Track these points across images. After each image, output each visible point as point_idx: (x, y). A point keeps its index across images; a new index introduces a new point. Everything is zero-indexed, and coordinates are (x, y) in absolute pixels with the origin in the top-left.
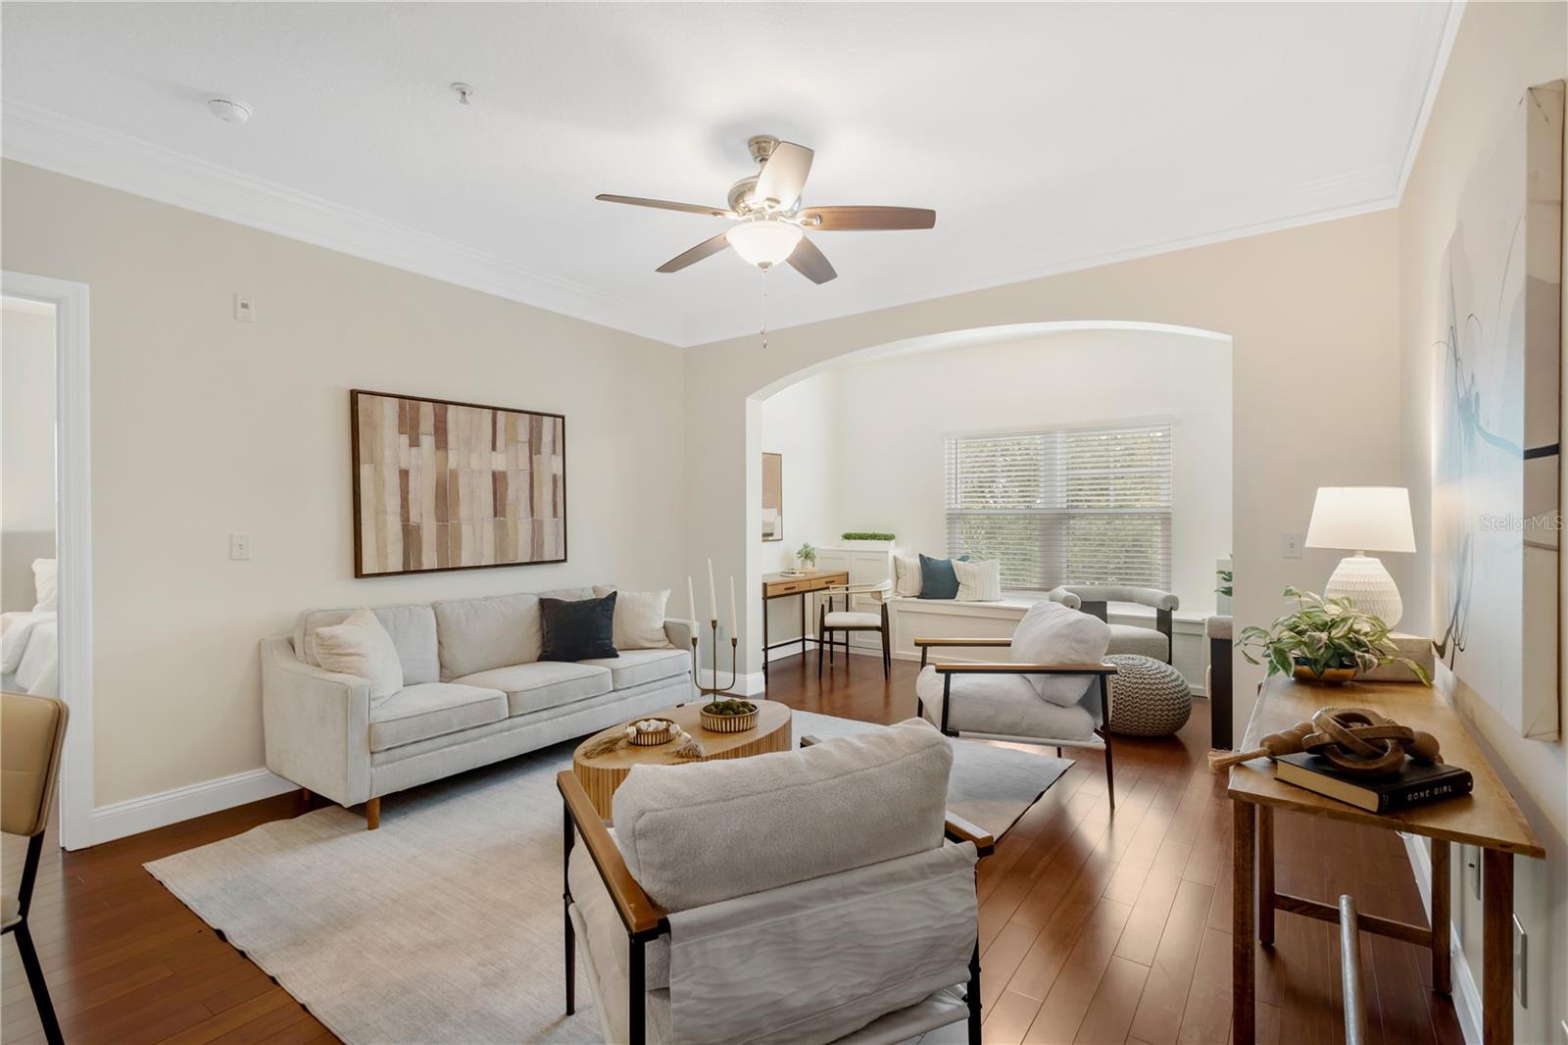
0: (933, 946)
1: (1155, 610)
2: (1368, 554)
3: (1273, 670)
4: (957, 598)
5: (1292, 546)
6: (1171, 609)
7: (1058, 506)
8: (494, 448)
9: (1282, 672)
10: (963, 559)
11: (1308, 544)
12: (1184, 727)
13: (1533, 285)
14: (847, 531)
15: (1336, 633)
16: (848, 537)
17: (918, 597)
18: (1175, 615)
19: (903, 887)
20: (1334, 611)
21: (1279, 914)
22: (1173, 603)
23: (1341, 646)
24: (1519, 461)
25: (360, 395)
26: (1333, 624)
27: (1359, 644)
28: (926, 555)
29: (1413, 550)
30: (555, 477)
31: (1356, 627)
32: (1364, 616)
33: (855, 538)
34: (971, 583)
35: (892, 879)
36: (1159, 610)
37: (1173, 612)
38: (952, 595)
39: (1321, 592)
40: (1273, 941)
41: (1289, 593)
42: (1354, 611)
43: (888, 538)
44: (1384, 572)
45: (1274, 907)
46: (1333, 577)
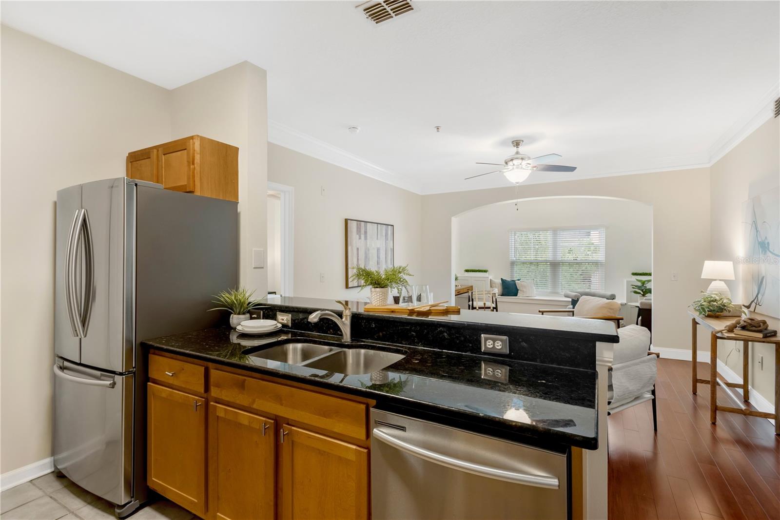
2: (720, 280)
4: (518, 295)
6: (613, 299)
7: (558, 259)
8: (377, 239)
10: (519, 280)
14: (467, 269)
15: (718, 303)
16: (467, 271)
17: (501, 296)
20: (716, 297)
21: (698, 385)
23: (720, 306)
25: (349, 221)
26: (716, 300)
27: (725, 306)
28: (504, 278)
29: (734, 279)
30: (391, 249)
31: (724, 301)
33: (471, 271)
34: (525, 290)
38: (516, 295)
40: (696, 392)
42: (722, 297)
43: (485, 271)
44: (725, 285)
45: (697, 382)
46: (710, 287)
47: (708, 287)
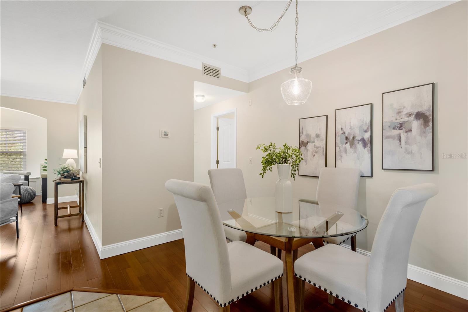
0: (12, 210)
1: (24, 176)
2: (72, 159)
3: (58, 175)
5: (59, 159)
6: (29, 175)
9: (59, 175)
11: (63, 157)
12: (34, 200)
13: (84, 133)
15: (67, 169)
18: (30, 177)
19: (8, 203)
20: (66, 166)
22: (29, 174)
24: (83, 148)
26: (67, 168)
27: (70, 170)
29: (77, 158)
31: (70, 168)
32: (71, 166)
35: (6, 202)
36: (25, 176)
37: (29, 176)
39: (65, 164)
41: (60, 164)
42: (69, 166)
44: (74, 161)
45: (58, 210)
46: (66, 163)
47: (66, 162)
